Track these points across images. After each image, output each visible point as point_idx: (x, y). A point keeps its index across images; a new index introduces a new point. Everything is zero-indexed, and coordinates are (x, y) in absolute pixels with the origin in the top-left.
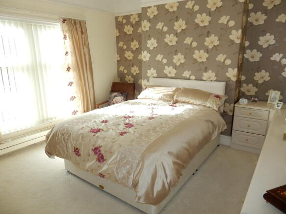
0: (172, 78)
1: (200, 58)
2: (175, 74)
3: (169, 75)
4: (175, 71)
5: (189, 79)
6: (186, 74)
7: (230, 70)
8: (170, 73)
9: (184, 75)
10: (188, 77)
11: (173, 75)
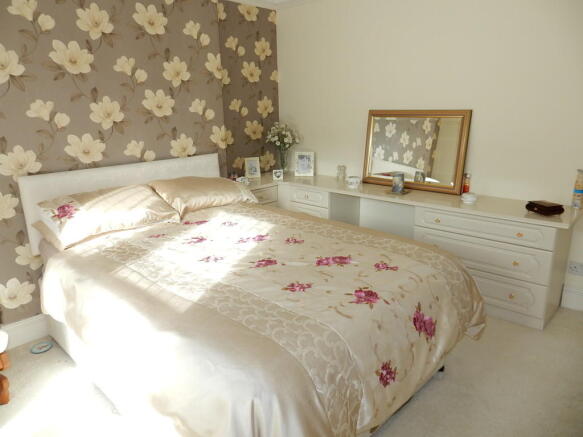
0: (95, 165)
1: (160, 107)
2: (104, 154)
3: (86, 160)
4: (102, 146)
5: (142, 160)
6: (133, 148)
7: (215, 129)
8: (86, 153)
9: (127, 153)
10: (139, 156)
11: (98, 158)
